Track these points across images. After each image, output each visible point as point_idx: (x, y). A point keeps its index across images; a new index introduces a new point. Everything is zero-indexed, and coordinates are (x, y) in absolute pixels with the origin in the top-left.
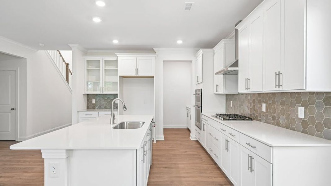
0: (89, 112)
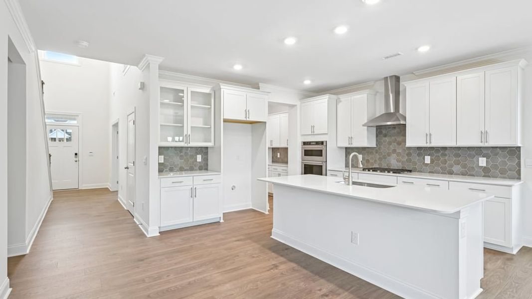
0: (180, 178)
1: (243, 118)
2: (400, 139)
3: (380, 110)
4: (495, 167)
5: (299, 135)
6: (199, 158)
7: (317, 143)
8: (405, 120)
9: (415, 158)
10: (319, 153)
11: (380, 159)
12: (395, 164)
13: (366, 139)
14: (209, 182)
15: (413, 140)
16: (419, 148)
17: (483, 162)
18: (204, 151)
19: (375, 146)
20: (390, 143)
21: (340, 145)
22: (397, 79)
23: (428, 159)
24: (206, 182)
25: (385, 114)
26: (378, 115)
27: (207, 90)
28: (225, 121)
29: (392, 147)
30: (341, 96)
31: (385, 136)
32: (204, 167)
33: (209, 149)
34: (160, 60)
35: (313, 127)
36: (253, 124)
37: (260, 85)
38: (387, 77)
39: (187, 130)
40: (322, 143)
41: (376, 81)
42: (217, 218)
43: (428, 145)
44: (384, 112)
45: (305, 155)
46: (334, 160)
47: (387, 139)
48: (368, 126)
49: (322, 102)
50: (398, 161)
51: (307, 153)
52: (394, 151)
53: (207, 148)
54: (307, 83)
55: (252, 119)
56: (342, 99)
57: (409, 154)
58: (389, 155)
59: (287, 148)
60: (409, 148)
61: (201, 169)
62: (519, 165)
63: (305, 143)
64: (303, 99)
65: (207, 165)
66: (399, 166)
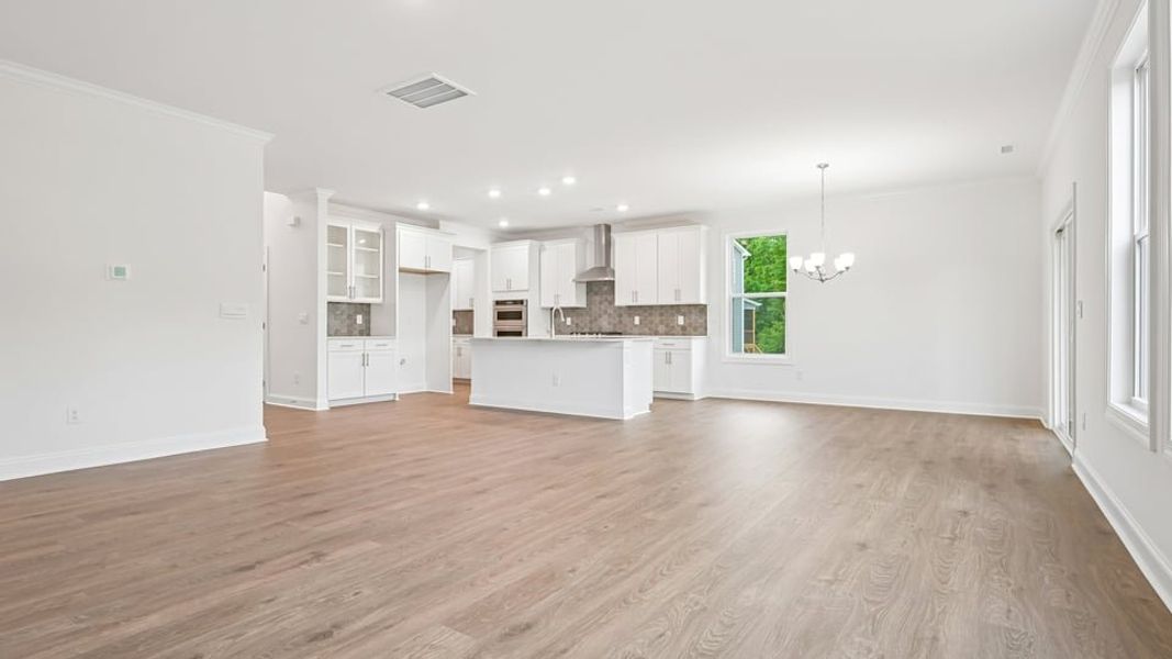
1: (421, 267)
2: (609, 298)
3: (591, 264)
4: (690, 325)
5: (489, 292)
6: (359, 319)
7: (515, 302)
8: (613, 276)
9: (625, 319)
10: (518, 316)
11: (591, 322)
12: (606, 326)
13: (574, 298)
14: (382, 348)
15: (622, 299)
16: (630, 307)
17: (681, 320)
18: (365, 308)
19: (585, 306)
20: (601, 303)
21: (543, 305)
22: (608, 228)
23: (637, 320)
24: (379, 348)
25: (595, 268)
26: (589, 268)
27: (374, 228)
28: (401, 270)
29: (603, 307)
30: (547, 244)
31: (596, 294)
32: (366, 331)
33: (372, 307)
34: (330, 193)
35: (509, 281)
36: (429, 276)
37: (441, 222)
38: (600, 225)
39: (351, 282)
40: (521, 302)
41: (588, 227)
42: (389, 395)
43: (634, 304)
44: (593, 266)
45: (499, 318)
46: (537, 325)
47: (597, 298)
48: (578, 282)
49: (521, 250)
50: (609, 323)
51: (501, 316)
52: (606, 312)
53: (369, 305)
54: (504, 224)
55: (432, 268)
56: (547, 247)
57: (620, 316)
58: (600, 316)
59: (472, 311)
60: (620, 308)
61: (361, 333)
62: (706, 321)
63: (498, 303)
64: (496, 242)
65: (369, 329)
66: (611, 330)
